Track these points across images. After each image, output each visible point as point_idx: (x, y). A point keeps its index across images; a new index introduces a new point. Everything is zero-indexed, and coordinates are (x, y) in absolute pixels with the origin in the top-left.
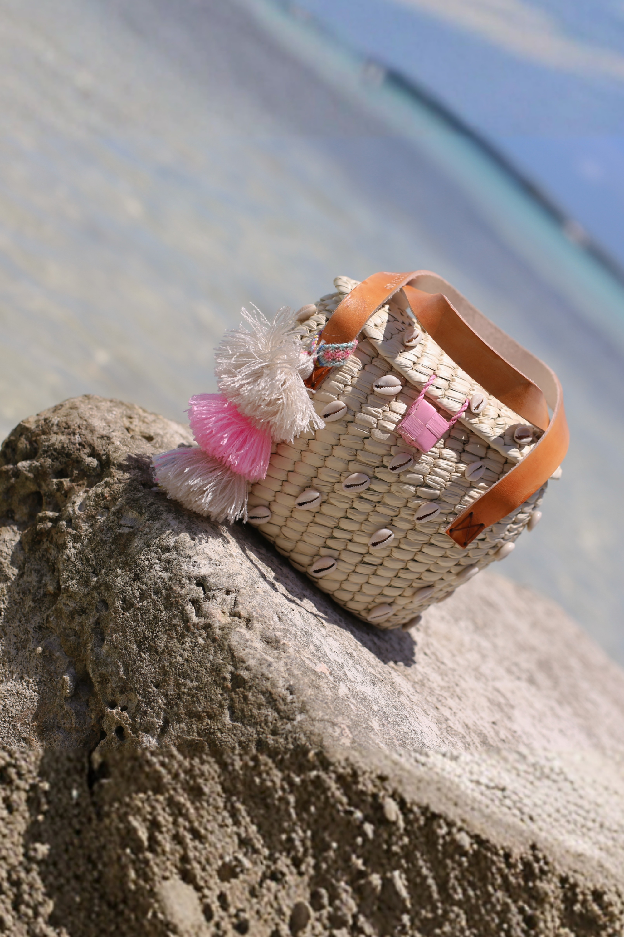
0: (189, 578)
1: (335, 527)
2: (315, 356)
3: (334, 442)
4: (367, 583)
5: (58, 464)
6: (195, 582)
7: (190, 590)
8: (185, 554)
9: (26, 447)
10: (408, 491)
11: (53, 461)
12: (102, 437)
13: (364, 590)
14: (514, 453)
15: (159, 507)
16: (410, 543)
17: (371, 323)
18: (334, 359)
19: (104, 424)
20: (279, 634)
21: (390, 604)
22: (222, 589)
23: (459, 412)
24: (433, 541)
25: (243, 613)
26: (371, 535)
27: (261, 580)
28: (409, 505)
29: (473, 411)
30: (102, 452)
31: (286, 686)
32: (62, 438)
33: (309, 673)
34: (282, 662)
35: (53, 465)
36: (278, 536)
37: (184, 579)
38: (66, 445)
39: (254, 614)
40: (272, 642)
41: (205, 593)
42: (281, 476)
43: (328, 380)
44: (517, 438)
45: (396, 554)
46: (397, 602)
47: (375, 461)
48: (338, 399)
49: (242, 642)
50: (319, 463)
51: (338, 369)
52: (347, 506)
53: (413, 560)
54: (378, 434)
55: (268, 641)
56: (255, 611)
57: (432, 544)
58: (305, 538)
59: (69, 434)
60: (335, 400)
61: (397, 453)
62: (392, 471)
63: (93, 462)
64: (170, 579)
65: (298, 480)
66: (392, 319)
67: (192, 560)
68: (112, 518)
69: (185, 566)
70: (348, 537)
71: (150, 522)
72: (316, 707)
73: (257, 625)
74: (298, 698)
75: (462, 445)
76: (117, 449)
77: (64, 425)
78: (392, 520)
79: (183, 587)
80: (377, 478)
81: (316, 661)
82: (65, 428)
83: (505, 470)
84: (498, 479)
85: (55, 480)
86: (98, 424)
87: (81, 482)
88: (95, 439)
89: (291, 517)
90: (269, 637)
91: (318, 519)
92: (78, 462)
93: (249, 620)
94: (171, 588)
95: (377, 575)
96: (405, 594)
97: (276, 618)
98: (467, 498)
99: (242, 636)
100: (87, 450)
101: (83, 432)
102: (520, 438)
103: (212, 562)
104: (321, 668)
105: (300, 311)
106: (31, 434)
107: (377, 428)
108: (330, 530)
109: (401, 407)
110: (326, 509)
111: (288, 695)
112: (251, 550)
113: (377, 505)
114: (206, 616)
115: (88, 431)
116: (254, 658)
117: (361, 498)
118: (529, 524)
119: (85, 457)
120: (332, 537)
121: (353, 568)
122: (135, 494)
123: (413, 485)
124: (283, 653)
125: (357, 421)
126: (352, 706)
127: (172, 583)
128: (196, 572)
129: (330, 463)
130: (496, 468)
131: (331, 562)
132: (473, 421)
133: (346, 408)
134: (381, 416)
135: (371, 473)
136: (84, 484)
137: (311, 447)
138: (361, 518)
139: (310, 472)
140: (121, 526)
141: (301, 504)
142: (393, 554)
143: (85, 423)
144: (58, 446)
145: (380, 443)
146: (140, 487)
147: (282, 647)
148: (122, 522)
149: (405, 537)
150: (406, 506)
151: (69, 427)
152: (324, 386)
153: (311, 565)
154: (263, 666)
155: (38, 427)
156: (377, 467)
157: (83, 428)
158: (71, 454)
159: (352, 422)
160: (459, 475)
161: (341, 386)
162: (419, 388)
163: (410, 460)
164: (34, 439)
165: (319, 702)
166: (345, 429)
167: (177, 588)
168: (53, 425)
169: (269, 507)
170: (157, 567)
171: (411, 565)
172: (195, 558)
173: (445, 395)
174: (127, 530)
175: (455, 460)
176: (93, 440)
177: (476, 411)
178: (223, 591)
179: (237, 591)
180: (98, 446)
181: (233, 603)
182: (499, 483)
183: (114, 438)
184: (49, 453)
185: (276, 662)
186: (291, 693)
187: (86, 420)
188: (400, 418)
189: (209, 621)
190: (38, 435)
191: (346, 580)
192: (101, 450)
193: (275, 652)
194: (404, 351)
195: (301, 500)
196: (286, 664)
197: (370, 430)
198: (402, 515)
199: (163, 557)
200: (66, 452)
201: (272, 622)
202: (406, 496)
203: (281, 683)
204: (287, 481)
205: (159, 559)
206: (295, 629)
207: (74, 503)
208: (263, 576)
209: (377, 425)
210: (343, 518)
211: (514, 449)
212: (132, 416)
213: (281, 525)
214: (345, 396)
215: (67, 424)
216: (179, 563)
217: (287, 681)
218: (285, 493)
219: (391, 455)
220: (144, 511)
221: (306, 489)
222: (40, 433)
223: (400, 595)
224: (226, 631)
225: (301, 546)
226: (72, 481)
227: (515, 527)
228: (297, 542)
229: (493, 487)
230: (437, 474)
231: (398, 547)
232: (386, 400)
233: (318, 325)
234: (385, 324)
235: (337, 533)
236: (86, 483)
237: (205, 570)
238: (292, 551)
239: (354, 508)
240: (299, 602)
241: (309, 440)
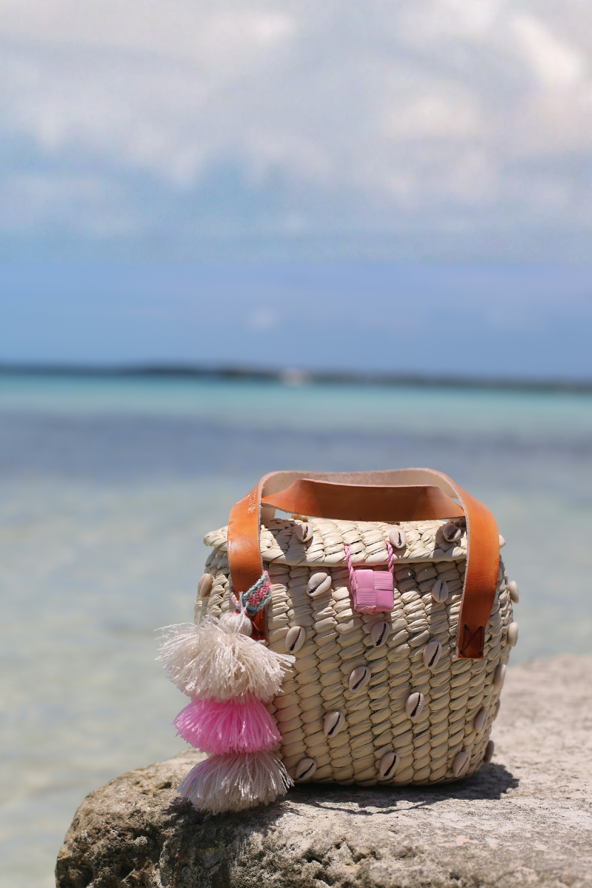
0: (298, 861)
1: (372, 727)
2: (243, 610)
3: (314, 663)
4: (432, 748)
5: (116, 865)
6: (306, 861)
7: (307, 869)
8: (279, 846)
9: (79, 874)
10: (404, 650)
11: (110, 867)
12: (132, 815)
13: (434, 756)
14: (457, 552)
15: (225, 829)
16: (439, 690)
17: (263, 548)
18: (261, 600)
19: (124, 804)
20: (405, 843)
21: (463, 750)
22: (331, 848)
23: (390, 557)
24: (454, 673)
25: (365, 851)
26: (404, 709)
27: (352, 816)
28: (413, 661)
29: (400, 547)
30: (143, 827)
31: (449, 877)
32: (102, 842)
33: (456, 852)
34: (428, 862)
35: (112, 870)
36: (333, 773)
37: (295, 866)
38: (109, 846)
39: (373, 844)
40: (407, 854)
41: (321, 862)
42: (297, 724)
43: (269, 620)
44: (449, 539)
45: (436, 707)
46: (466, 744)
47: (359, 650)
48: (290, 627)
49: (384, 873)
50: (317, 689)
51: (270, 605)
52: (367, 703)
53: (452, 700)
54: (344, 627)
55: (402, 856)
56: (373, 842)
57: (456, 676)
58: (356, 756)
59: (105, 835)
60: (288, 630)
61: (371, 629)
62: (379, 646)
63: (142, 840)
64: (284, 875)
65: (313, 716)
66: (276, 532)
67: (288, 845)
68: (196, 869)
69: (287, 856)
70: (388, 726)
71: (229, 846)
72: (486, 872)
73: (382, 851)
74: (466, 877)
75: (413, 580)
76: (152, 814)
77: (94, 831)
78: (410, 684)
79: (300, 873)
80: (372, 662)
81: (452, 839)
82: (97, 833)
83: (461, 571)
84: (463, 583)
85: (124, 880)
86: (119, 808)
87: (146, 864)
88: (127, 821)
89: (331, 749)
90: (401, 852)
91: (353, 733)
92: (130, 849)
93: (373, 854)
94: (292, 882)
95: (434, 736)
96: (468, 733)
97: (391, 834)
98: (452, 617)
99: (379, 870)
100: (130, 835)
101: (114, 824)
102: (452, 536)
103: (305, 834)
104: (461, 840)
105: (200, 587)
106: (74, 860)
107: (339, 623)
108: (370, 733)
109: (342, 592)
110: (352, 720)
111: (456, 882)
112: (323, 801)
113: (389, 682)
114: (338, 878)
115: (117, 820)
116: (404, 878)
117: (373, 687)
118: (513, 598)
119: (132, 842)
120: (376, 737)
121: (411, 747)
122: (198, 836)
123: (404, 643)
124: (422, 855)
125: (318, 631)
126: (511, 848)
127: (289, 877)
128: (299, 853)
129: (326, 682)
130: (453, 575)
131: (391, 757)
132: (406, 555)
133: (302, 629)
134: (334, 612)
135: (363, 662)
136: (149, 863)
137: (301, 682)
138: (385, 703)
139: (317, 702)
140: (209, 869)
141: (330, 733)
142: (433, 709)
143: (109, 816)
144: (104, 851)
145: (350, 633)
146: (198, 827)
147: (417, 851)
148: (207, 865)
149: (432, 688)
150: (412, 664)
151: (100, 830)
152: (270, 626)
153: (378, 772)
154: (417, 877)
155: (74, 851)
156: (365, 653)
157: (111, 820)
158: (120, 849)
159: (316, 635)
160: (431, 605)
161: (284, 615)
162: (343, 565)
163: (385, 625)
164: (80, 863)
165: (484, 866)
166: (315, 645)
167: (296, 878)
168: (85, 839)
169: (307, 756)
170: (266, 875)
171: (454, 706)
172: (289, 843)
173: (368, 554)
174: (216, 868)
175: (418, 596)
176: (127, 823)
177: (402, 545)
178: (333, 849)
179: (344, 839)
180: (135, 825)
181: (349, 851)
182: (467, 585)
183: (142, 808)
184: (102, 863)
185: (423, 866)
186: (457, 878)
187: (108, 814)
188: (349, 600)
189: (343, 881)
190: (81, 856)
191: (415, 760)
192: (140, 826)
193: (416, 859)
194: (308, 548)
195: (328, 729)
196: (432, 860)
197: (335, 629)
198: (415, 673)
199: (263, 863)
200: (114, 850)
201: (392, 839)
202: (405, 656)
203: (442, 878)
204: (304, 724)
205: (262, 868)
206: (413, 829)
207: (156, 883)
208: (351, 812)
209: (337, 620)
210: (372, 714)
211: (455, 549)
212: (138, 781)
213: (328, 762)
214: (293, 620)
215: (95, 829)
216: (280, 858)
217: (445, 872)
218: (311, 735)
219: (367, 635)
220: (216, 842)
221: (324, 718)
222: (80, 853)
223: (464, 737)
224: (364, 876)
225: (358, 765)
226: (138, 869)
227: (504, 608)
228: (352, 764)
229: (464, 591)
230: (414, 619)
231: (432, 701)
232: (326, 596)
233: (223, 585)
234: (275, 541)
235: (377, 731)
236: (151, 861)
237: (305, 845)
238: (353, 775)
239: (374, 700)
240: (394, 808)
241: (294, 678)
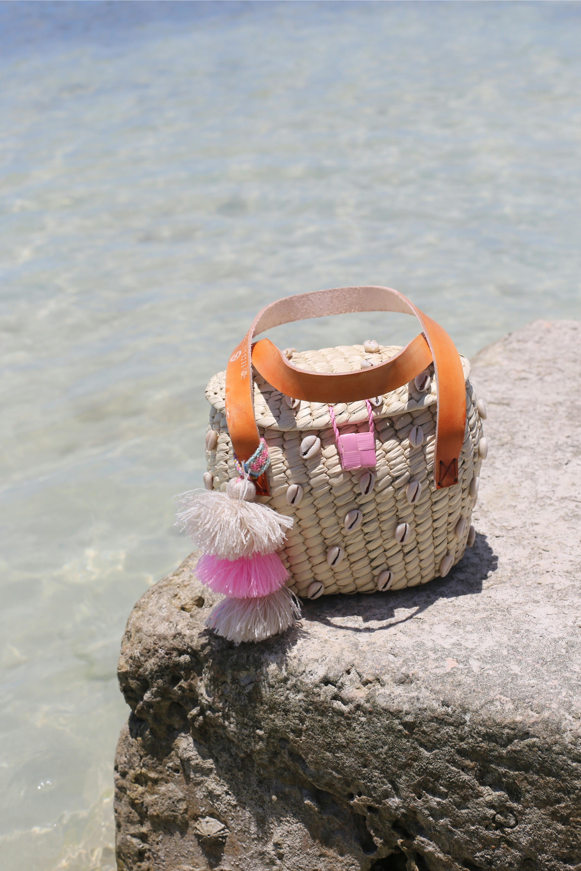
0: (317, 686)
1: (368, 553)
2: (247, 476)
3: (314, 510)
4: (421, 561)
5: (167, 677)
6: (323, 685)
7: (325, 692)
8: (299, 673)
9: (138, 684)
10: (389, 493)
11: (162, 679)
12: (175, 637)
13: (423, 566)
14: (428, 399)
15: (254, 656)
16: (422, 516)
17: (258, 417)
18: (261, 467)
19: (167, 624)
20: (403, 670)
21: (448, 554)
22: (343, 674)
23: (370, 415)
24: (434, 500)
25: (370, 678)
26: (394, 536)
27: (358, 634)
28: (398, 499)
29: (377, 405)
30: (185, 647)
31: (441, 705)
32: (152, 661)
33: (446, 679)
34: (423, 688)
35: (165, 681)
36: (339, 589)
37: (314, 690)
38: (159, 664)
39: (377, 671)
40: (405, 680)
41: (335, 686)
42: (304, 557)
43: (271, 479)
44: (420, 389)
45: (421, 530)
46: (449, 548)
47: (351, 497)
48: (289, 485)
49: (388, 699)
50: (318, 530)
51: (270, 467)
52: (362, 536)
53: (434, 521)
54: (335, 481)
55: (401, 682)
56: (376, 669)
57: (436, 502)
58: (356, 576)
59: (154, 654)
60: (287, 487)
61: (359, 480)
62: (367, 495)
63: (185, 658)
64: (306, 696)
65: (317, 551)
66: (268, 395)
67: (307, 672)
68: (233, 687)
69: (307, 681)
70: (382, 550)
71: (259, 671)
72: (470, 700)
73: (386, 678)
74: (455, 706)
75: (392, 429)
76: (191, 637)
77: (145, 651)
79: (319, 695)
80: (362, 504)
81: (442, 664)
82: (148, 653)
83: (433, 412)
84: (436, 422)
85: (175, 688)
86: (163, 629)
87: (192, 676)
88: (171, 642)
89: (335, 573)
90: (400, 679)
91: (353, 559)
92: (178, 665)
93: (378, 680)
94: (313, 702)
95: (422, 551)
96: (450, 540)
97: (391, 657)
98: (428, 457)
99: (383, 695)
100: (175, 653)
101: (161, 644)
102: (422, 386)
103: (320, 661)
104: (449, 664)
105: (207, 442)
106: (132, 673)
107: (330, 478)
108: (367, 558)
109: (330, 450)
110: (350, 550)
111: (447, 709)
112: (333, 616)
113: (379, 517)
114: (351, 701)
115: (163, 641)
116: (404, 703)
117: (365, 523)
118: (481, 416)
119: (177, 659)
120: (372, 560)
121: (403, 563)
122: (232, 660)
123: (389, 486)
124: (418, 682)
125: (314, 486)
126: (491, 672)
127: (310, 698)
128: (316, 678)
129: (325, 524)
130: (427, 418)
131: (386, 575)
132: (384, 410)
133: (300, 487)
134: (325, 468)
135: (355, 506)
136: (195, 676)
138: (378, 534)
139: (319, 540)
140: (244, 687)
142: (418, 531)
143: (155, 637)
144: (155, 668)
145: (342, 485)
146: (231, 652)
147: (413, 678)
148: (242, 684)
149: (416, 516)
150: (397, 501)
151: (149, 651)
152: (272, 484)
153: (376, 585)
154: (415, 704)
155: (131, 666)
156: (355, 498)
157: (158, 642)
158: (168, 666)
159: (312, 489)
160: (409, 449)
161: (282, 475)
162: (330, 426)
163: (371, 475)
164: (137, 676)
165: (469, 695)
166: (312, 497)
167: (316, 699)
168: (138, 658)
169: (316, 581)
170: (291, 696)
171: (436, 525)
172: (308, 669)
173: (350, 413)
174: (250, 688)
175: (398, 443)
176: (171, 644)
177: (379, 403)
178: (344, 675)
179: (353, 666)
180: (178, 645)
181: (358, 676)
182: (439, 424)
183: (182, 631)
184: (155, 677)
185: (420, 692)
186: (448, 707)
187: (154, 635)
188: (338, 457)
189: (355, 703)
190: (137, 671)
191: (407, 572)
192: (183, 647)
193: (413, 685)
194: (297, 413)
195: (331, 560)
196: (426, 688)
197: (328, 483)
198: (400, 508)
199: (288, 686)
200: (164, 666)
201: (392, 665)
202: (391, 496)
203: (435, 705)
204: (310, 557)
205: (288, 689)
206: (409, 652)
207: (202, 695)
208: (357, 630)
209: (328, 475)
210: (366, 544)
211: (426, 398)
212: (176, 593)
213: (334, 582)
214: (291, 479)
215: (146, 649)
216: (302, 682)
217: (438, 700)
218: (317, 565)
219: (356, 484)
220: (248, 667)
221: (327, 550)
222: (136, 669)
223: (448, 543)
224: (372, 701)
225: (359, 582)
226: (186, 680)
227: (474, 431)
228: (354, 582)
229: (437, 432)
230: (395, 465)
231: (417, 525)
232: (318, 455)
233: (227, 444)
234: (267, 407)
235: (372, 555)
236: (195, 674)
237: (321, 672)
238: (356, 589)
239: (367, 533)
240: (392, 620)
241: (297, 523)
